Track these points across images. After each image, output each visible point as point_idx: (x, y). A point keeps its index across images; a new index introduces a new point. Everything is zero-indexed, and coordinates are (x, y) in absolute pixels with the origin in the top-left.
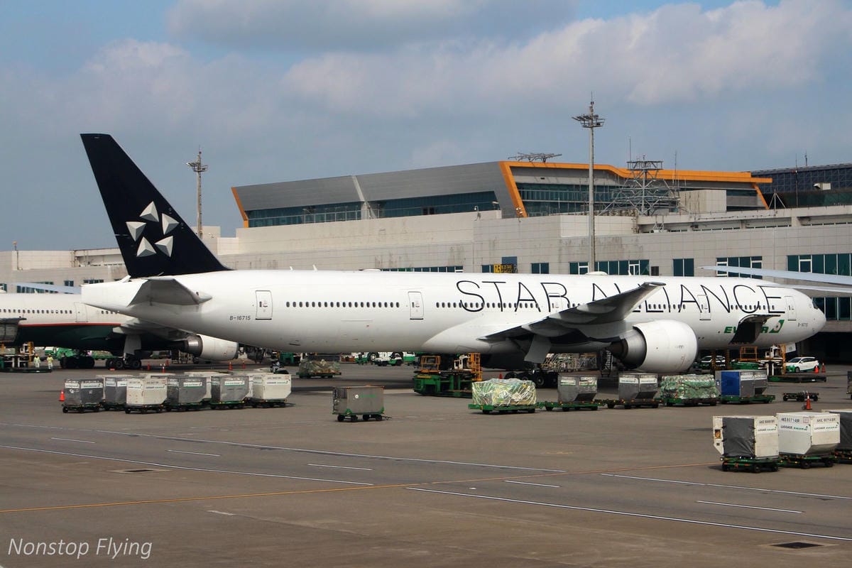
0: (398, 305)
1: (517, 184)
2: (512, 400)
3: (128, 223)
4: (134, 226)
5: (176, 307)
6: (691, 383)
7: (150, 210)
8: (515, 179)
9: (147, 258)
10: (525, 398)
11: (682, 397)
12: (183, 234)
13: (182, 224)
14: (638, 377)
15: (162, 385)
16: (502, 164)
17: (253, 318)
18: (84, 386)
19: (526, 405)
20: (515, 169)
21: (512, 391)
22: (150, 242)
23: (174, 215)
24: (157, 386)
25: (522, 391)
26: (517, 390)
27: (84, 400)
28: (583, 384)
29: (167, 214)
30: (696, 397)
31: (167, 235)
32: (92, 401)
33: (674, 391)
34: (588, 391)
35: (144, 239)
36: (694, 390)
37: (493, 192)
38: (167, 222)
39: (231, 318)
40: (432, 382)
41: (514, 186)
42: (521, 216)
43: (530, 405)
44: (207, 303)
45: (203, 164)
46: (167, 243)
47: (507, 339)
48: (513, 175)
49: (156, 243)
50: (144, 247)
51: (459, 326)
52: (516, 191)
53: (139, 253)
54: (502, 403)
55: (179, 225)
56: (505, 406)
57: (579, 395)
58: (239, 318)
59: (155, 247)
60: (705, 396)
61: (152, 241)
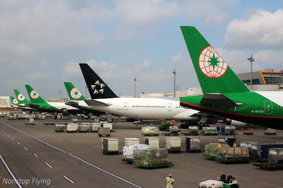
0: (164, 107)
1: (264, 77)
2: (150, 132)
3: (91, 86)
4: (93, 86)
5: (103, 107)
6: (209, 129)
7: (97, 82)
8: (263, 76)
9: (96, 94)
10: (155, 132)
11: (206, 133)
12: (106, 88)
13: (106, 86)
14: (192, 127)
15: (76, 126)
16: (260, 72)
17: (123, 110)
18: (59, 125)
19: (155, 134)
20: (263, 73)
21: (151, 130)
22: (97, 90)
23: (104, 83)
24: (74, 126)
25: (153, 130)
26: (152, 130)
27: (59, 129)
28: (174, 128)
29: (102, 83)
30: (210, 133)
31: (102, 89)
32: (62, 129)
33: (204, 131)
34: (175, 130)
35: (96, 89)
36: (209, 131)
37: (258, 79)
38: (102, 85)
39: (117, 110)
40: (162, 127)
41: (263, 77)
42: (265, 84)
43: (156, 134)
44: (111, 106)
45: (176, 72)
46: (102, 91)
47: (197, 116)
48: (263, 75)
49: (99, 91)
50: (96, 91)
51: (182, 113)
52: (264, 79)
53: (94, 93)
54: (147, 133)
55: (105, 86)
56: (148, 134)
57: (172, 131)
58: (120, 110)
59: (99, 92)
60: (213, 133)
61: (98, 90)
